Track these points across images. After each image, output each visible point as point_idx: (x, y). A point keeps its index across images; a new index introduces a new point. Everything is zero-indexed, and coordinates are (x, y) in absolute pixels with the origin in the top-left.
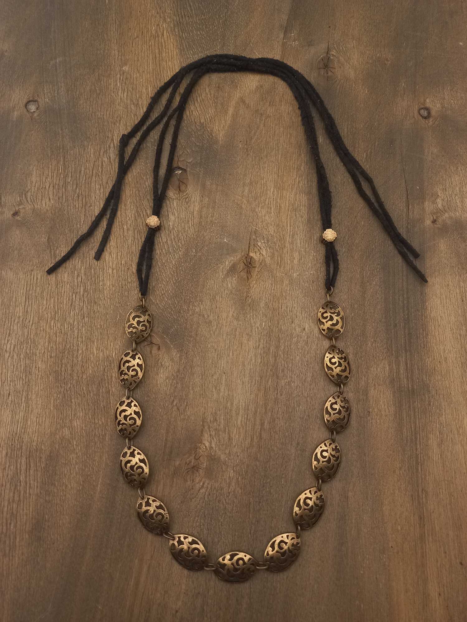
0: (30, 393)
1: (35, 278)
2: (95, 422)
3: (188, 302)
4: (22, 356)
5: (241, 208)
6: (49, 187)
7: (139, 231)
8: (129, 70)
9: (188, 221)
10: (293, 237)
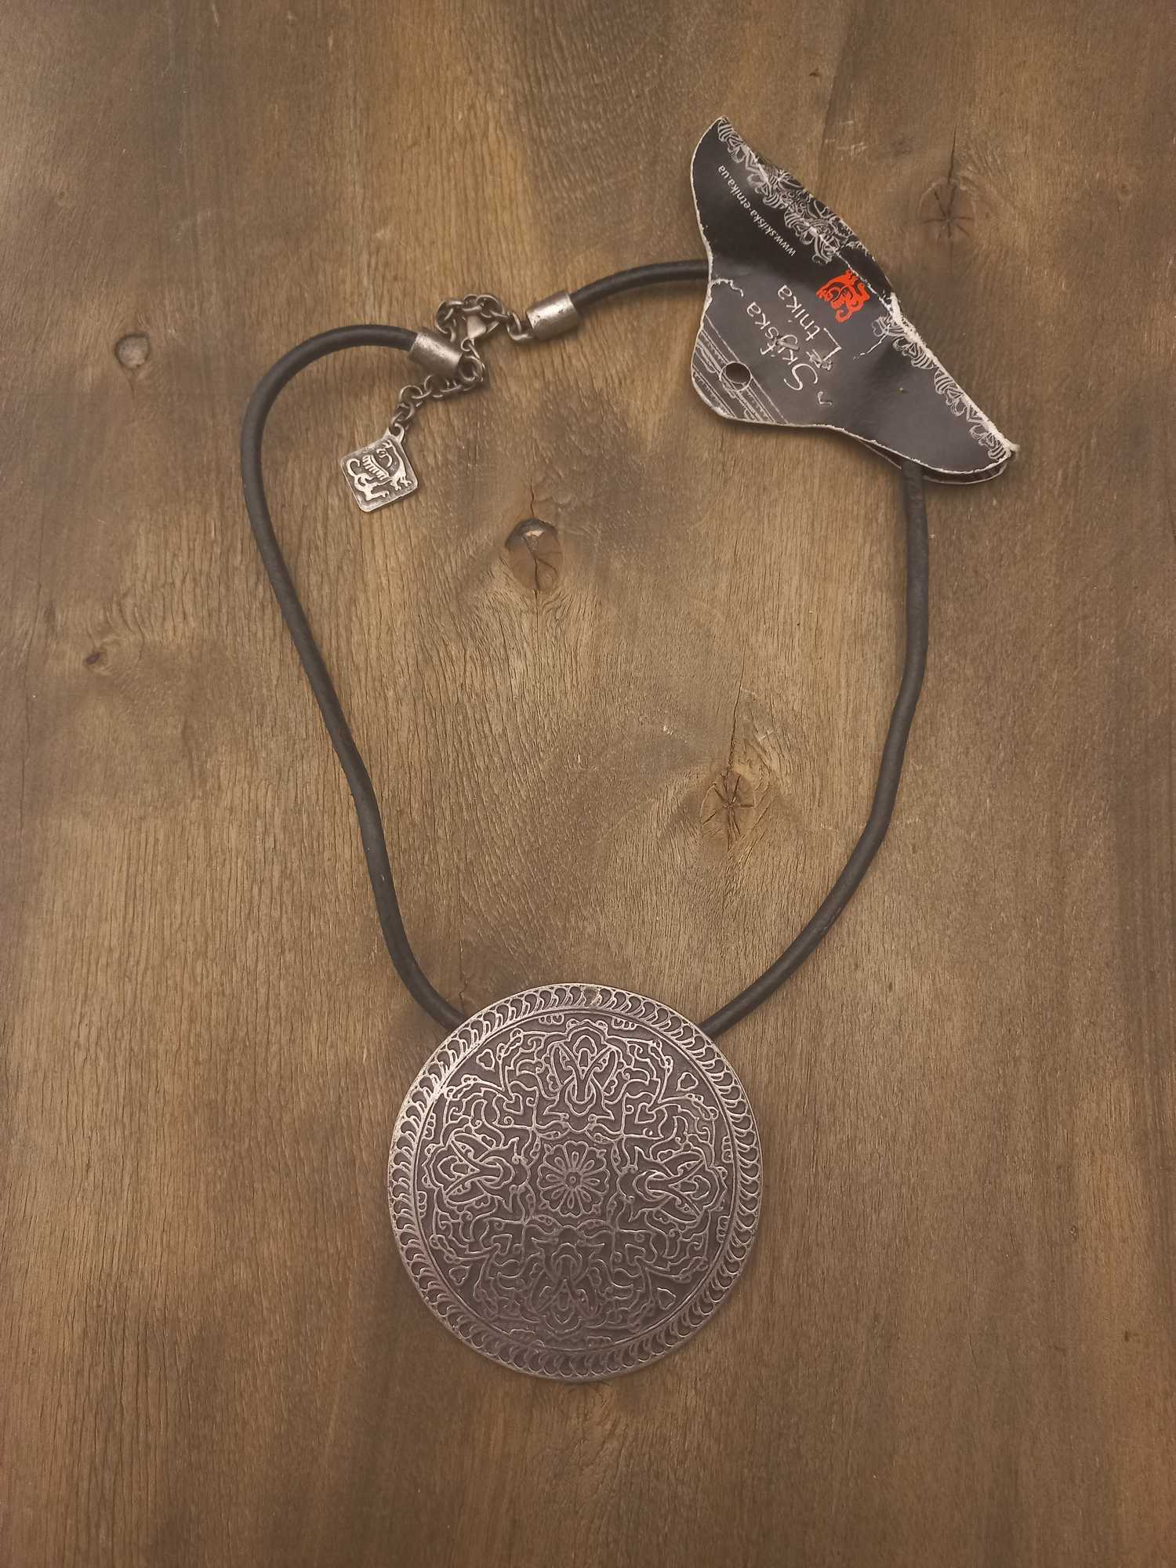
0: (143, 1163)
1: (151, 840)
2: (317, 1247)
3: (564, 906)
4: (120, 1061)
5: (708, 635)
6: (183, 581)
7: (429, 705)
8: (393, 241)
9: (562, 675)
10: (855, 718)
